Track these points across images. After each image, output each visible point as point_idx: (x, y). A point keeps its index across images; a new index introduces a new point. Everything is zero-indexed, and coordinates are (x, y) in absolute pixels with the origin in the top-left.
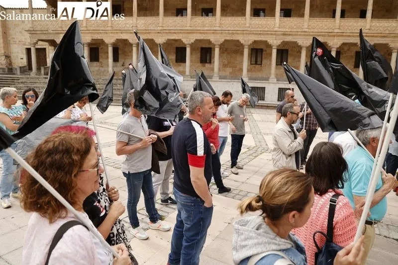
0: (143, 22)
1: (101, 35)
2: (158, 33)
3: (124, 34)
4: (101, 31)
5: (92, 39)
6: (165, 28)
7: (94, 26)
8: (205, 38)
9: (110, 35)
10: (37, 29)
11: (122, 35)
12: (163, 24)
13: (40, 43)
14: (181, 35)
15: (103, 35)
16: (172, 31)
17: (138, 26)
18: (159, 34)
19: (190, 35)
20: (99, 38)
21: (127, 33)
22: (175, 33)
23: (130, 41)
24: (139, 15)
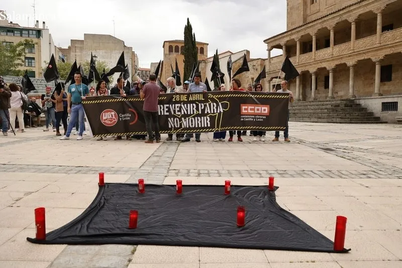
0: (337, 49)
2: (349, 56)
3: (323, 63)
4: (307, 64)
5: (302, 71)
6: (355, 51)
7: (303, 61)
8: (395, 52)
9: (313, 66)
11: (321, 64)
12: (354, 47)
13: (274, 79)
14: (370, 54)
15: (308, 67)
16: (362, 52)
17: (334, 53)
18: (350, 58)
19: (379, 52)
20: (306, 70)
21: (325, 61)
22: (364, 53)
23: (328, 68)
24: (335, 44)
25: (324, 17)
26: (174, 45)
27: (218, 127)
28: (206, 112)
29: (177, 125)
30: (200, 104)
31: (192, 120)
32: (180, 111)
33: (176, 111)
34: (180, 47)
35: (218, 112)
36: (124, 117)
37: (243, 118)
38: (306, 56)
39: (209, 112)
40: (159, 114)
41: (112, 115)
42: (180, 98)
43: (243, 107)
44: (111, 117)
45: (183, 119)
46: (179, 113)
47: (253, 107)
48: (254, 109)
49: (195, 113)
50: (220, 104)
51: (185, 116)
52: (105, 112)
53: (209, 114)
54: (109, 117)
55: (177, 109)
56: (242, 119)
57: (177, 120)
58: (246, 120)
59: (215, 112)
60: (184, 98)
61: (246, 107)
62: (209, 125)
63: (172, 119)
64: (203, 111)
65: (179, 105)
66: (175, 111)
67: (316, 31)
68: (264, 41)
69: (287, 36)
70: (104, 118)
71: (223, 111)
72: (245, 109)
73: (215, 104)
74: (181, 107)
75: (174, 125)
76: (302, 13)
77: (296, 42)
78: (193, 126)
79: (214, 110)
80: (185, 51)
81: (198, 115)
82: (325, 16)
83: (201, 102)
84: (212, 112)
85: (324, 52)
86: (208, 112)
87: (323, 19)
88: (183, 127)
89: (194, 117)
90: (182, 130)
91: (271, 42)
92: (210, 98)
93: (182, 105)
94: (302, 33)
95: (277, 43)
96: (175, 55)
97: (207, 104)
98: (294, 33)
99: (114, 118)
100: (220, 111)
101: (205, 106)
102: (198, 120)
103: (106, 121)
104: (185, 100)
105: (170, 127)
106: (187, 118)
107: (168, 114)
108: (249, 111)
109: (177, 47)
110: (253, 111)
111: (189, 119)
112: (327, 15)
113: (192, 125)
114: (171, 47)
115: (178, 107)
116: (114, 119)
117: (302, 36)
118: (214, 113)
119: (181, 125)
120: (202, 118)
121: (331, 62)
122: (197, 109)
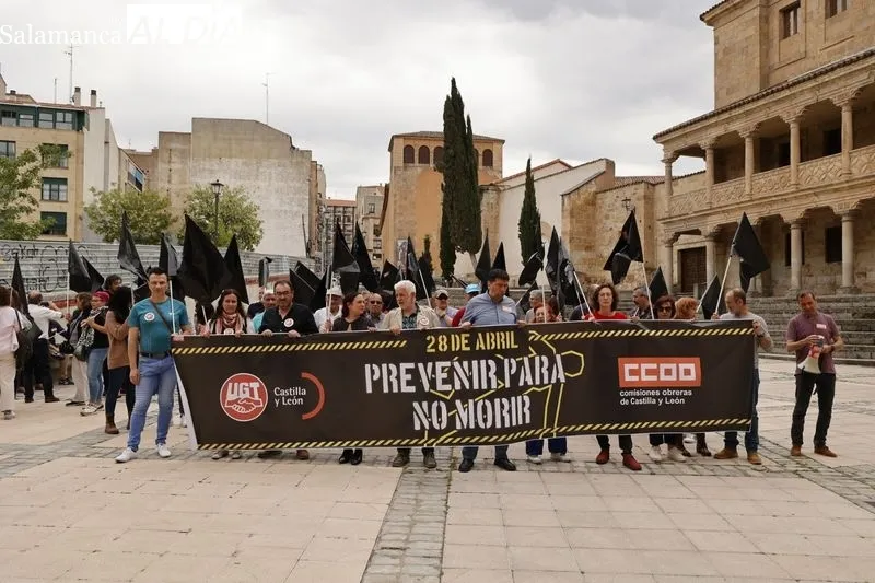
0: (864, 159)
1: (775, 207)
3: (822, 197)
4: (774, 199)
5: (760, 218)
7: (764, 189)
9: (794, 202)
10: (675, 214)
11: (816, 199)
13: (684, 237)
15: (780, 206)
17: (854, 170)
20: (773, 213)
21: (828, 192)
23: (837, 210)
24: (856, 145)
25: (822, 74)
26: (417, 145)
27: (550, 424)
28: (521, 384)
29: (440, 423)
30: (506, 360)
31: (484, 408)
32: (449, 381)
33: (439, 382)
34: (432, 150)
35: (554, 381)
36: (287, 398)
37: (628, 398)
38: (774, 175)
39: (530, 383)
40: (386, 390)
41: (251, 390)
42: (449, 343)
43: (627, 367)
44: (248, 395)
45: (458, 403)
46: (448, 387)
47: (654, 366)
48: (656, 372)
49: (494, 386)
50: (558, 357)
51: (465, 395)
52: (233, 381)
53: (531, 387)
54: (242, 396)
55: (441, 376)
56: (624, 402)
57: (439, 409)
58: (637, 402)
59: (546, 381)
60: (461, 343)
61: (635, 366)
62: (528, 421)
63: (425, 404)
64: (515, 378)
65: (448, 364)
66: (433, 383)
67: (799, 110)
68: (654, 138)
69: (716, 124)
70: (230, 397)
71: (566, 377)
72: (632, 372)
73: (545, 359)
74: (452, 370)
75: (431, 423)
76: (757, 64)
77: (744, 140)
78: (489, 424)
79: (542, 375)
80: (447, 162)
81: (501, 393)
82: (826, 72)
83: (508, 353)
84: (538, 383)
85: (824, 168)
86: (525, 382)
87: (820, 80)
88: (459, 426)
89: (491, 398)
90: (454, 436)
91: (673, 140)
92: (533, 343)
93: (456, 365)
94: (761, 117)
95: (690, 142)
96: (419, 170)
97: (526, 360)
98: (737, 117)
99: (257, 398)
100: (558, 380)
101: (520, 364)
102: (502, 406)
103: (235, 407)
104: (464, 348)
105: (417, 427)
106: (471, 402)
107: (412, 389)
108: (645, 378)
109: (424, 151)
110: (654, 378)
111: (475, 404)
112: (833, 69)
113: (485, 420)
114: (409, 150)
115: (443, 368)
116: (258, 403)
117: (760, 124)
118: (542, 385)
119: (451, 420)
120: (513, 399)
121: (845, 194)
122: (500, 375)
